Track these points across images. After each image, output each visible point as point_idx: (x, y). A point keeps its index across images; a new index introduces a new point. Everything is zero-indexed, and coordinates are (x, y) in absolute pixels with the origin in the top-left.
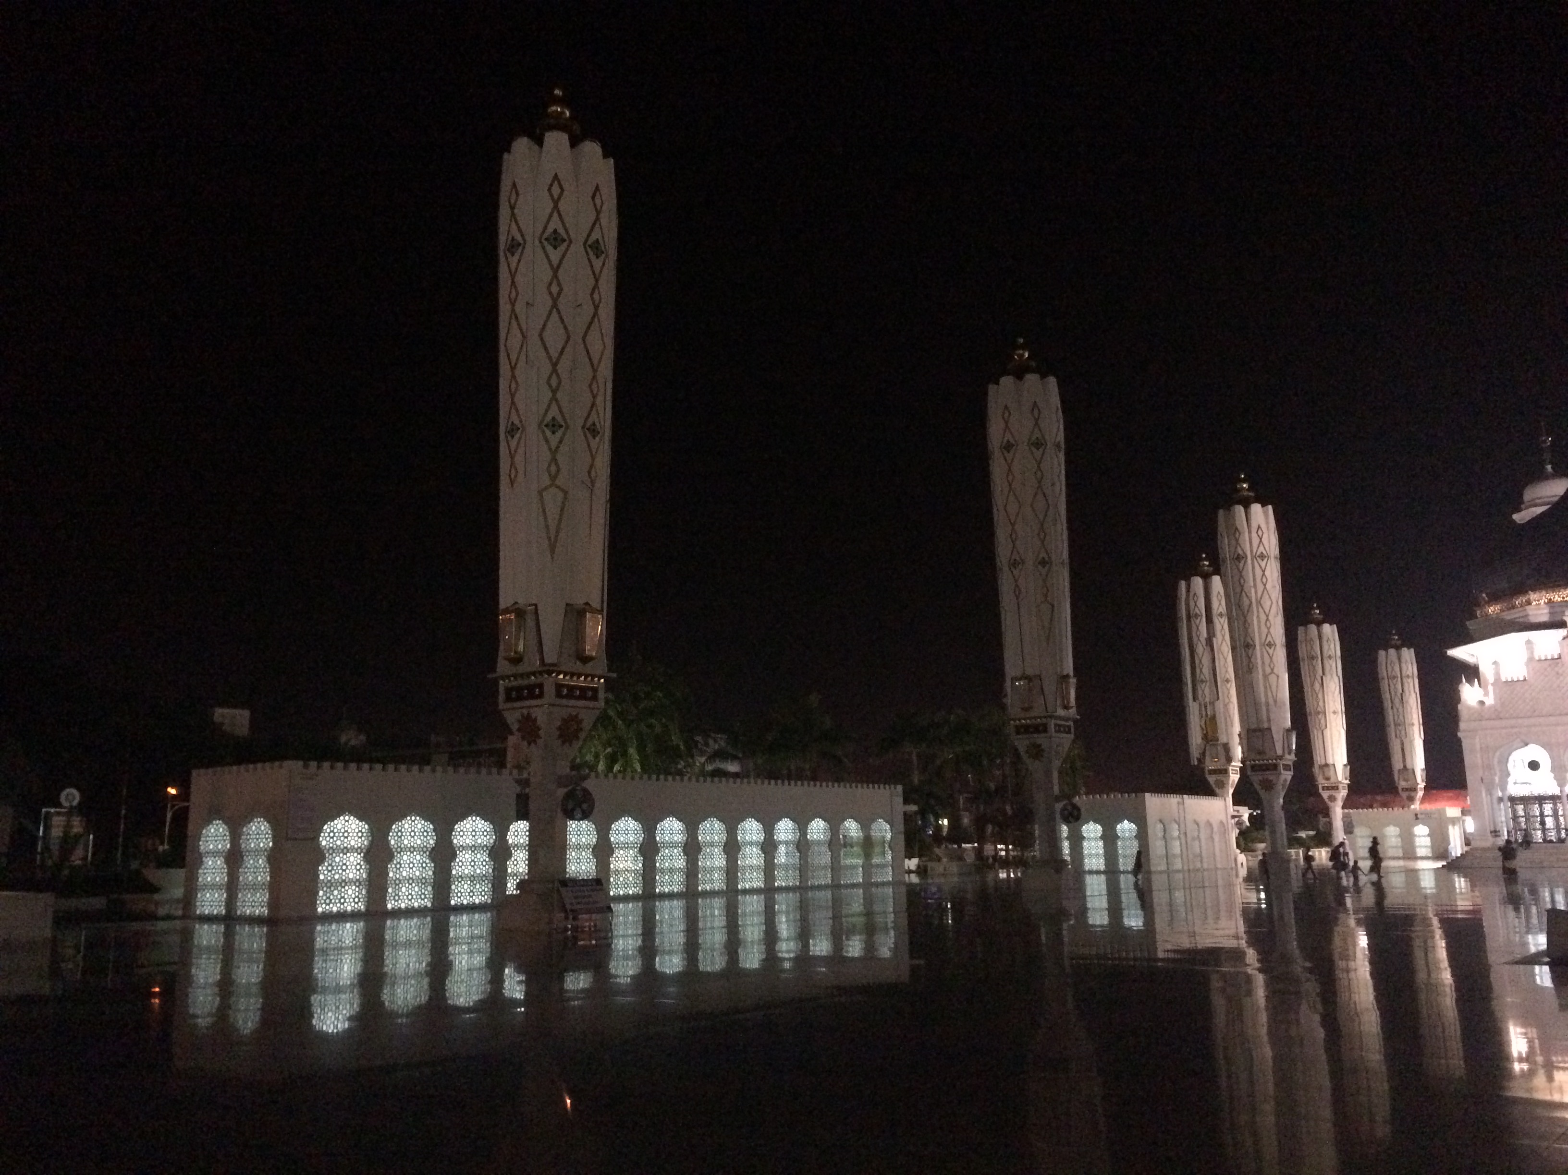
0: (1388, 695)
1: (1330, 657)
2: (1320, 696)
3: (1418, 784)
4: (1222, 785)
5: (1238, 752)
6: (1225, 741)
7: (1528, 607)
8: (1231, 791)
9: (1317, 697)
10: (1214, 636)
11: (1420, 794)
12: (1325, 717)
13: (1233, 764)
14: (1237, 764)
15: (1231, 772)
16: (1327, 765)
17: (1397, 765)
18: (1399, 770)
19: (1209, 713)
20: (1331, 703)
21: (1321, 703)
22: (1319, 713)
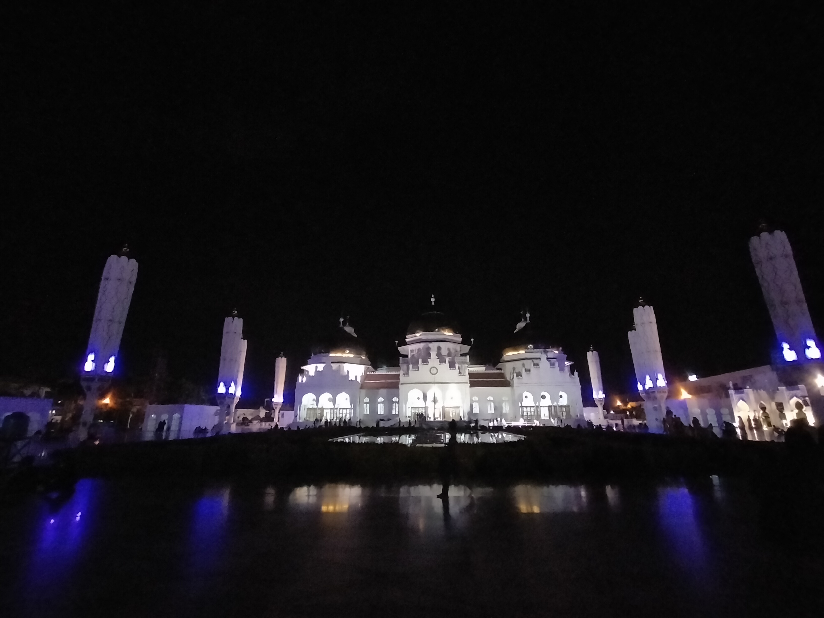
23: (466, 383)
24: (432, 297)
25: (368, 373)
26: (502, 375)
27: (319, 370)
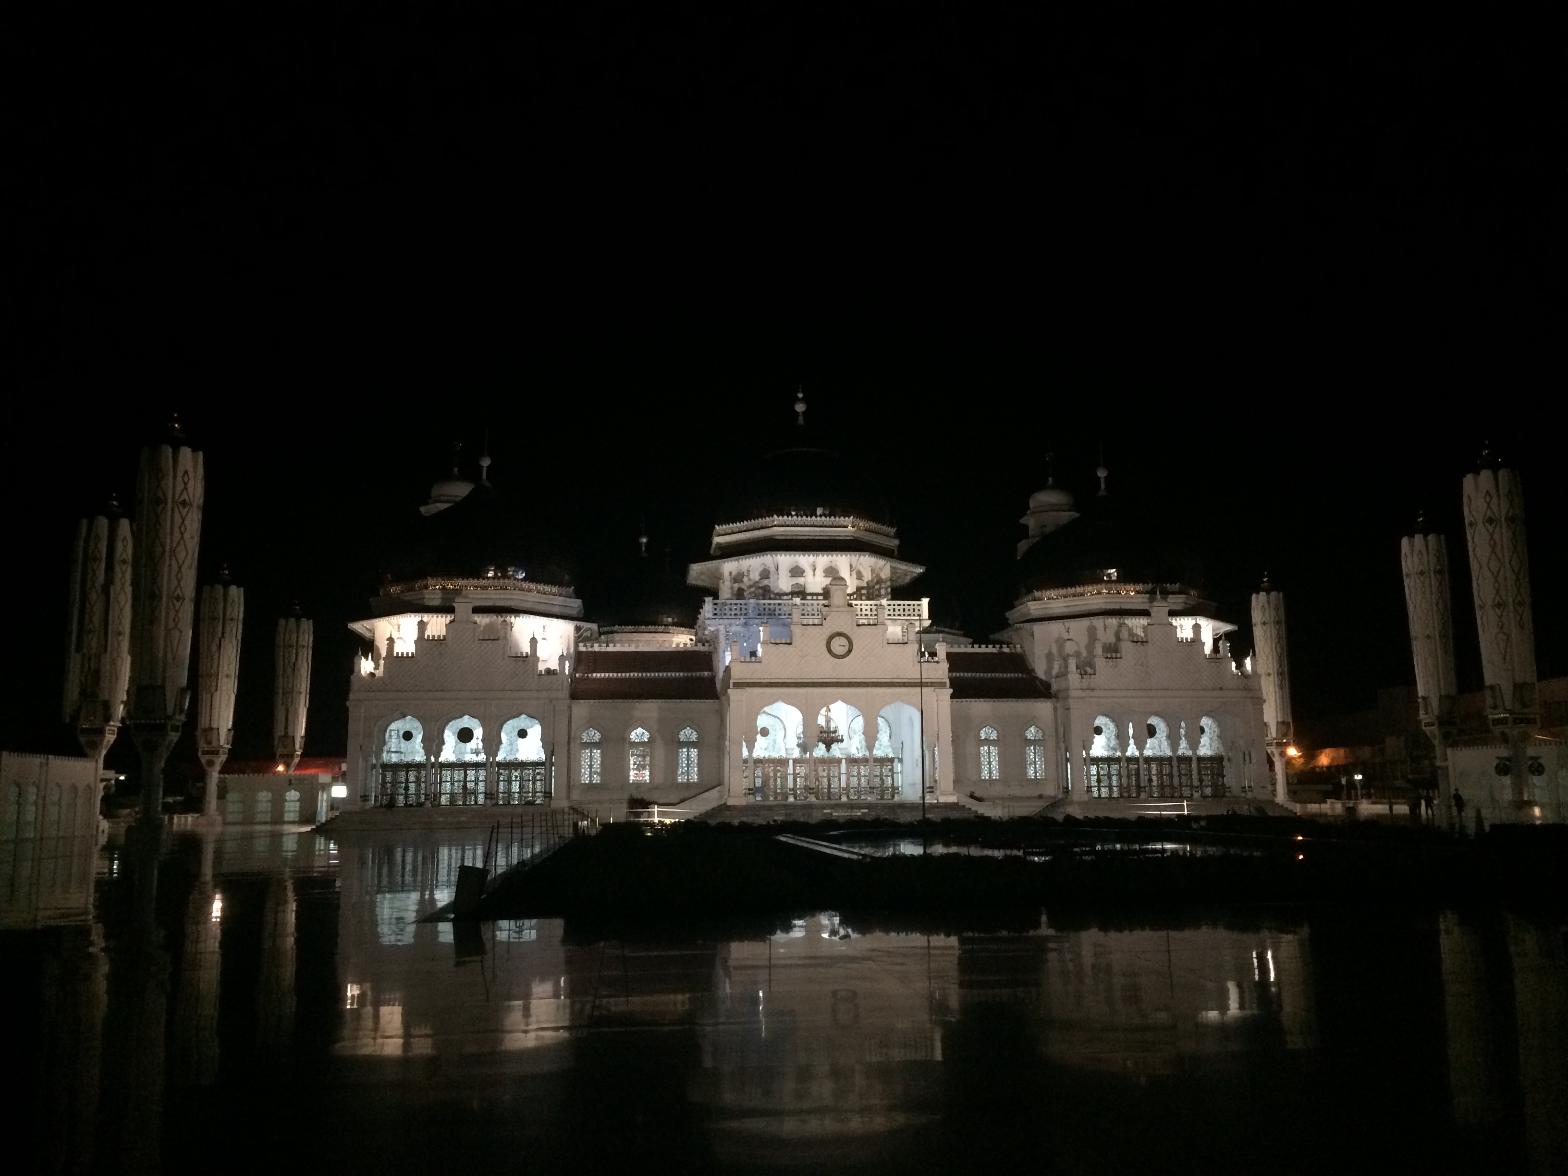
0: (281, 662)
1: (232, 620)
2: (216, 657)
3: (296, 751)
4: (95, 746)
5: (120, 711)
6: (107, 697)
7: (425, 591)
8: (104, 752)
9: (212, 659)
10: (112, 583)
11: (297, 760)
12: (217, 679)
13: (112, 723)
14: (115, 724)
15: (107, 732)
16: (211, 729)
17: (279, 731)
18: (280, 737)
19: (92, 667)
20: (226, 667)
21: (215, 666)
22: (211, 675)
23: (942, 685)
24: (798, 399)
25: (582, 648)
26: (1019, 662)
27: (430, 632)
